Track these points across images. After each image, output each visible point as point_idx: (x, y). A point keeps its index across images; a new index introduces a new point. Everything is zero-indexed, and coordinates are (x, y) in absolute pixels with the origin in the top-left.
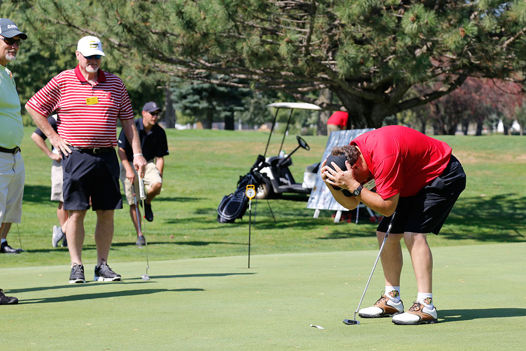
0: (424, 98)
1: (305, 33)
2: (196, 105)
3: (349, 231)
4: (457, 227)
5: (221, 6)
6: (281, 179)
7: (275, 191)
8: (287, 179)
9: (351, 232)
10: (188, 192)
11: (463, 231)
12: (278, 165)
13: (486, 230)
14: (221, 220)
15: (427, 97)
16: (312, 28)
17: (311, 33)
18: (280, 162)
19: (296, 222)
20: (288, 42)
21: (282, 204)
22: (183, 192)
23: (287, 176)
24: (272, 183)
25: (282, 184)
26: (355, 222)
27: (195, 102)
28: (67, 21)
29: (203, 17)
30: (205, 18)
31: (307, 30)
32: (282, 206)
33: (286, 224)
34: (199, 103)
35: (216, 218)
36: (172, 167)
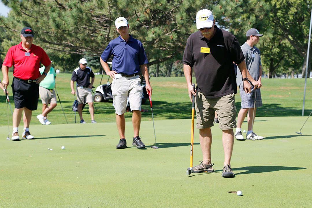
0: (160, 60)
1: (107, 32)
2: (95, 64)
3: (127, 115)
4: (173, 114)
5: (72, 19)
6: (108, 94)
7: (105, 99)
8: (110, 94)
9: (128, 115)
10: (69, 99)
11: (176, 115)
12: (106, 88)
13: (185, 115)
14: (74, 110)
15: (162, 60)
16: (109, 30)
17: (109, 32)
18: (107, 87)
19: (105, 111)
20: (101, 35)
21: (107, 104)
22: (67, 99)
23: (110, 92)
24: (104, 96)
25: (108, 96)
26: (129, 111)
27: (94, 63)
28: (6, 26)
29: (64, 23)
30: (64, 24)
31: (108, 31)
32: (106, 105)
33: (101, 112)
34: (96, 63)
35: (72, 109)
36: (66, 89)
